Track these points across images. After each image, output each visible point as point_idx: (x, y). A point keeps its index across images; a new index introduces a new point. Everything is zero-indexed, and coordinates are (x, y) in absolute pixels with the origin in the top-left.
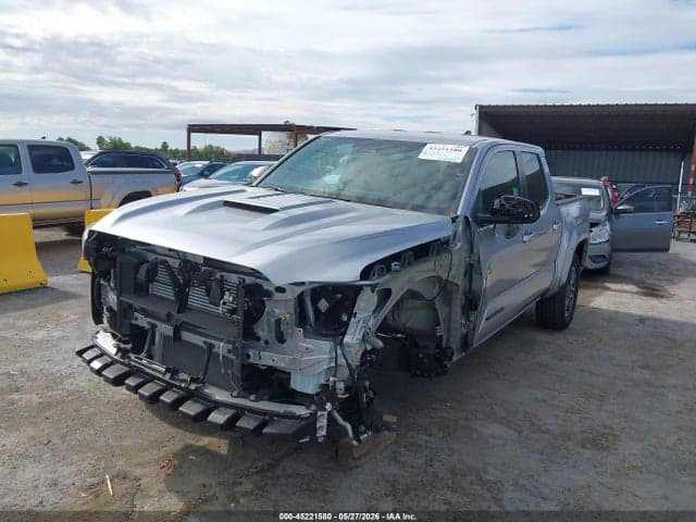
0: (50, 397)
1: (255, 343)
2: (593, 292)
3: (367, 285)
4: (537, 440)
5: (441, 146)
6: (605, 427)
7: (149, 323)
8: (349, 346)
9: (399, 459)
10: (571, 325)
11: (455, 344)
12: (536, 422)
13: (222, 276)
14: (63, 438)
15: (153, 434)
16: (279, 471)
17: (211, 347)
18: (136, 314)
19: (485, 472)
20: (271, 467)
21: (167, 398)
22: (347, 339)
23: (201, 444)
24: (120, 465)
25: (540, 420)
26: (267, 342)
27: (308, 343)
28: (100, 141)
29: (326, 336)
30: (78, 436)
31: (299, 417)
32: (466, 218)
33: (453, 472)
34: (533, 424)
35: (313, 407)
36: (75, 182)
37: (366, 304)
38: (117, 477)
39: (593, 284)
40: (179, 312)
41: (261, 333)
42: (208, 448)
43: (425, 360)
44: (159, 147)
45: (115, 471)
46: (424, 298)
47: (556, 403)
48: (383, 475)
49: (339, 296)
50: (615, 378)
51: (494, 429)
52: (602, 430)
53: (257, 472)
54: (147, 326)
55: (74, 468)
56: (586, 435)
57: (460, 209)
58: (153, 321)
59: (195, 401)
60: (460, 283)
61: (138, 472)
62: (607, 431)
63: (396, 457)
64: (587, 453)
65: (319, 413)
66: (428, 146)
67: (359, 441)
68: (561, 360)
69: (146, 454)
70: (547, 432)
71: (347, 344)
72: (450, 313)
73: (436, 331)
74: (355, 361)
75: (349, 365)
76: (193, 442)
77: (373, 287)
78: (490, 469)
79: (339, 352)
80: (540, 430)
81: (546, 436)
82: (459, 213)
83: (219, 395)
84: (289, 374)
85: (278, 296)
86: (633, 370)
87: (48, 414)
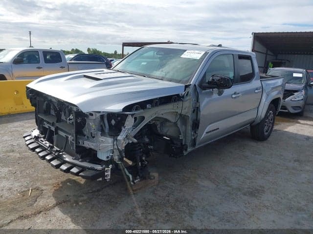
0: (24, 155)
1: (83, 137)
2: (288, 124)
3: (130, 114)
4: (224, 190)
5: (193, 51)
6: (261, 187)
7: (48, 126)
8: (120, 140)
9: (156, 192)
10: (269, 139)
11: (189, 143)
12: (227, 181)
13: (71, 107)
14: (21, 172)
15: (57, 173)
16: (100, 193)
17: (67, 137)
18: (45, 122)
19: (192, 201)
20: (98, 191)
21: (48, 158)
22: (119, 138)
23: (73, 179)
24: (38, 184)
25: (230, 181)
26: (88, 137)
27: (103, 138)
28: (89, 50)
29: (111, 136)
30: (28, 172)
31: (96, 170)
32: (195, 85)
33: (177, 200)
34: (225, 182)
35: (104, 166)
36: (62, 67)
37: (130, 122)
38: (35, 189)
39: (292, 120)
40: (57, 122)
41: (85, 133)
42: (77, 181)
43: (175, 150)
44: (113, 53)
45: (34, 187)
46: (170, 122)
47: (243, 174)
48: (145, 199)
49: (119, 118)
50: (278, 165)
51: (206, 183)
52: (258, 188)
53: (92, 192)
54: (48, 127)
55: (20, 184)
56: (249, 190)
57: (192, 81)
58: (49, 125)
59: (58, 160)
60: (190, 116)
61: (44, 188)
62: (260, 189)
63: (154, 191)
64: (246, 197)
65: (106, 169)
66: (187, 51)
67: (135, 183)
68: (255, 155)
69: (51, 181)
70: (231, 187)
71: (119, 140)
72: (186, 129)
73: (179, 137)
74: (122, 147)
75: (118, 149)
76: (71, 178)
77: (132, 115)
78: (194, 201)
79: (115, 143)
80: (228, 186)
81: (229, 188)
82: (191, 83)
83: (67, 158)
84: (97, 151)
85: (91, 117)
86: (290, 161)
87: (20, 162)
